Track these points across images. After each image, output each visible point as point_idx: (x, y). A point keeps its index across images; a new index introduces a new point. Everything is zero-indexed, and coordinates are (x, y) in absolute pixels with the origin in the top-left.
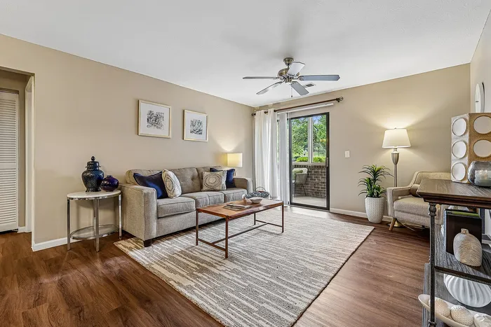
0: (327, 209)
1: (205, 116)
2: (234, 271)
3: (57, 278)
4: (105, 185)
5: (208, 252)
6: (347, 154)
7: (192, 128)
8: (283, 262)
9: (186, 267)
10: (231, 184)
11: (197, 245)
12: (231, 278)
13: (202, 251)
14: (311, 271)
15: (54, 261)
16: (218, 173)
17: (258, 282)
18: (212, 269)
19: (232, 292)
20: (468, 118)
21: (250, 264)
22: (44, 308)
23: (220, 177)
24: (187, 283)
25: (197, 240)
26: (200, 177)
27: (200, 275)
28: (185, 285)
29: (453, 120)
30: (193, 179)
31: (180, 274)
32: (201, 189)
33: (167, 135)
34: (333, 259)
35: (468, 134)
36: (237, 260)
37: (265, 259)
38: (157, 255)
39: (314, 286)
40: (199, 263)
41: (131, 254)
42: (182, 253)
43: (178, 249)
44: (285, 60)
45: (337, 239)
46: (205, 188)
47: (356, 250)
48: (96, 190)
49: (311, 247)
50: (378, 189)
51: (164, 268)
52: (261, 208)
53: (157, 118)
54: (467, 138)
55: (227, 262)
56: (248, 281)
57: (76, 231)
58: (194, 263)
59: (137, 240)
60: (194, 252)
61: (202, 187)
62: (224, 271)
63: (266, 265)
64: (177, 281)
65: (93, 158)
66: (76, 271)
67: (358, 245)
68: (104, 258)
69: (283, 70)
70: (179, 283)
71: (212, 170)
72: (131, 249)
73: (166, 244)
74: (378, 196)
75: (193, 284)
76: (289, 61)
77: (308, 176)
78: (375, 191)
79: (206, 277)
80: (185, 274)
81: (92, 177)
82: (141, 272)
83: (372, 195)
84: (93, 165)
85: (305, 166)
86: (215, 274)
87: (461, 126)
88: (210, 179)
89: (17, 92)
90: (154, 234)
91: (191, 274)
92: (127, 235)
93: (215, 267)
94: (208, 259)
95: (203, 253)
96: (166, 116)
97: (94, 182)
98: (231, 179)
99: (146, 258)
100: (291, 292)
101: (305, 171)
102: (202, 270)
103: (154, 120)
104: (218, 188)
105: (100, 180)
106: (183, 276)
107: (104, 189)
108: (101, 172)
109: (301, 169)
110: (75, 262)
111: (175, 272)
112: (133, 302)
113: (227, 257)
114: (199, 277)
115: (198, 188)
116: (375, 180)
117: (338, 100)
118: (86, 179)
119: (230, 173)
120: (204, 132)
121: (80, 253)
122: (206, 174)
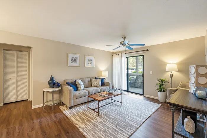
0: (143, 95)
1: (93, 57)
2: (100, 122)
3: (39, 121)
4: (56, 86)
5: (91, 113)
6: (151, 73)
7: (88, 62)
8: (120, 119)
9: (83, 119)
10: (103, 84)
11: (88, 109)
12: (98, 125)
13: (90, 112)
14: (130, 124)
15: (38, 113)
16: (98, 80)
17: (108, 128)
18: (92, 121)
19: (98, 131)
20: (195, 67)
21: (107, 119)
22: (34, 132)
23: (99, 82)
24: (82, 126)
25: (88, 107)
26: (91, 81)
27: (87, 123)
28: (81, 127)
29: (190, 66)
30: (88, 82)
31: (80, 122)
32: (91, 86)
33: (78, 65)
34: (140, 119)
35: (195, 74)
36: (102, 117)
37: (113, 117)
38: (73, 113)
39: (130, 131)
40: (88, 118)
41: (64, 112)
42: (82, 113)
43: (81, 111)
44: (123, 38)
45: (144, 110)
46: (93, 86)
47: (151, 116)
48: (53, 87)
49: (132, 113)
50: (164, 89)
51: (75, 119)
52: (113, 96)
53: (75, 59)
54: (195, 75)
55: (98, 118)
56: (105, 127)
57: (46, 102)
58: (86, 118)
59: (67, 107)
60: (87, 113)
61: (92, 85)
62: (96, 122)
63: (113, 120)
64: (79, 125)
65: (52, 76)
66: (45, 118)
67: (152, 113)
68: (55, 113)
69: (122, 42)
70: (79, 126)
71: (96, 78)
72: (64, 110)
73: (77, 108)
74: (164, 91)
75: (84, 127)
76: (124, 38)
77: (136, 79)
78: (162, 89)
79: (89, 124)
80: (82, 122)
81: (51, 83)
82: (67, 120)
83: (161, 91)
84: (52, 78)
85: (135, 75)
86: (93, 123)
87: (193, 70)
88: (95, 82)
89: (27, 52)
90: (72, 105)
91: (84, 122)
92: (63, 104)
93: (93, 120)
94: (91, 116)
95: (90, 113)
96: (78, 58)
97: (52, 84)
98: (103, 82)
99: (69, 114)
100: (120, 133)
101: (135, 77)
102: (89, 121)
103: (74, 60)
104: (98, 86)
105: (54, 84)
106: (81, 123)
107: (56, 87)
108: (55, 81)
109: (133, 76)
110: (45, 114)
111: (79, 121)
112: (63, 132)
113: (98, 116)
114: (87, 124)
115: (90, 86)
116: (162, 84)
117: (147, 50)
118: (49, 84)
119: (103, 79)
120: (93, 63)
121: (47, 111)
122: (93, 80)
